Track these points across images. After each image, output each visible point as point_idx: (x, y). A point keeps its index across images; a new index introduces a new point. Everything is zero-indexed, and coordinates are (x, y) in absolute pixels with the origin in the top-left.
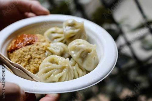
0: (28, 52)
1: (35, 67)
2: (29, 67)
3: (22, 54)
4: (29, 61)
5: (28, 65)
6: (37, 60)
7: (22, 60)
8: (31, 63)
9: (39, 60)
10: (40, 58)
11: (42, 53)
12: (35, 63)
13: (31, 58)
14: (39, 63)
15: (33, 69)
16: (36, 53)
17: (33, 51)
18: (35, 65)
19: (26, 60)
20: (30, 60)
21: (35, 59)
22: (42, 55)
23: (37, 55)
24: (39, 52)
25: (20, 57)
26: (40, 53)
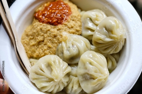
0: (44, 33)
1: (40, 53)
2: (37, 49)
3: (37, 31)
4: (39, 43)
5: (37, 46)
6: (45, 48)
7: (35, 38)
8: (40, 46)
9: (48, 49)
10: (49, 47)
11: (56, 43)
12: (42, 50)
13: (43, 41)
14: (46, 52)
15: (37, 55)
16: (50, 40)
17: (49, 35)
19: (37, 41)
20: (41, 43)
21: (45, 45)
22: (55, 45)
23: (50, 42)
24: (54, 39)
25: (34, 33)
26: (54, 41)
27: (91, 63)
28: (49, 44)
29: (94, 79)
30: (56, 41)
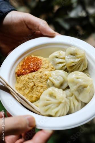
0: (32, 79)
1: (37, 95)
2: (33, 94)
3: (27, 81)
4: (32, 88)
5: (32, 92)
6: (39, 88)
7: (27, 87)
8: (34, 90)
9: (41, 89)
10: (42, 87)
11: (44, 82)
12: (37, 91)
13: (35, 85)
14: (41, 91)
15: (36, 97)
16: (39, 81)
17: (37, 79)
18: (37, 93)
19: (30, 87)
20: (33, 88)
21: (37, 87)
22: (44, 83)
23: (39, 83)
24: (42, 80)
25: (25, 84)
26: (42, 81)
27: (77, 78)
28: (40, 85)
29: (86, 87)
30: (44, 80)
